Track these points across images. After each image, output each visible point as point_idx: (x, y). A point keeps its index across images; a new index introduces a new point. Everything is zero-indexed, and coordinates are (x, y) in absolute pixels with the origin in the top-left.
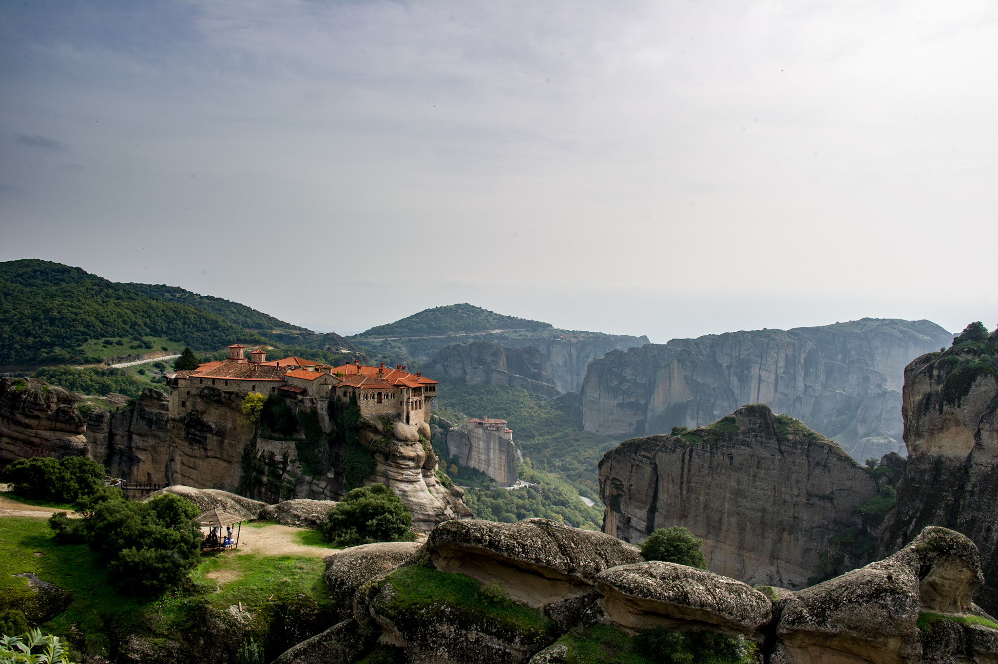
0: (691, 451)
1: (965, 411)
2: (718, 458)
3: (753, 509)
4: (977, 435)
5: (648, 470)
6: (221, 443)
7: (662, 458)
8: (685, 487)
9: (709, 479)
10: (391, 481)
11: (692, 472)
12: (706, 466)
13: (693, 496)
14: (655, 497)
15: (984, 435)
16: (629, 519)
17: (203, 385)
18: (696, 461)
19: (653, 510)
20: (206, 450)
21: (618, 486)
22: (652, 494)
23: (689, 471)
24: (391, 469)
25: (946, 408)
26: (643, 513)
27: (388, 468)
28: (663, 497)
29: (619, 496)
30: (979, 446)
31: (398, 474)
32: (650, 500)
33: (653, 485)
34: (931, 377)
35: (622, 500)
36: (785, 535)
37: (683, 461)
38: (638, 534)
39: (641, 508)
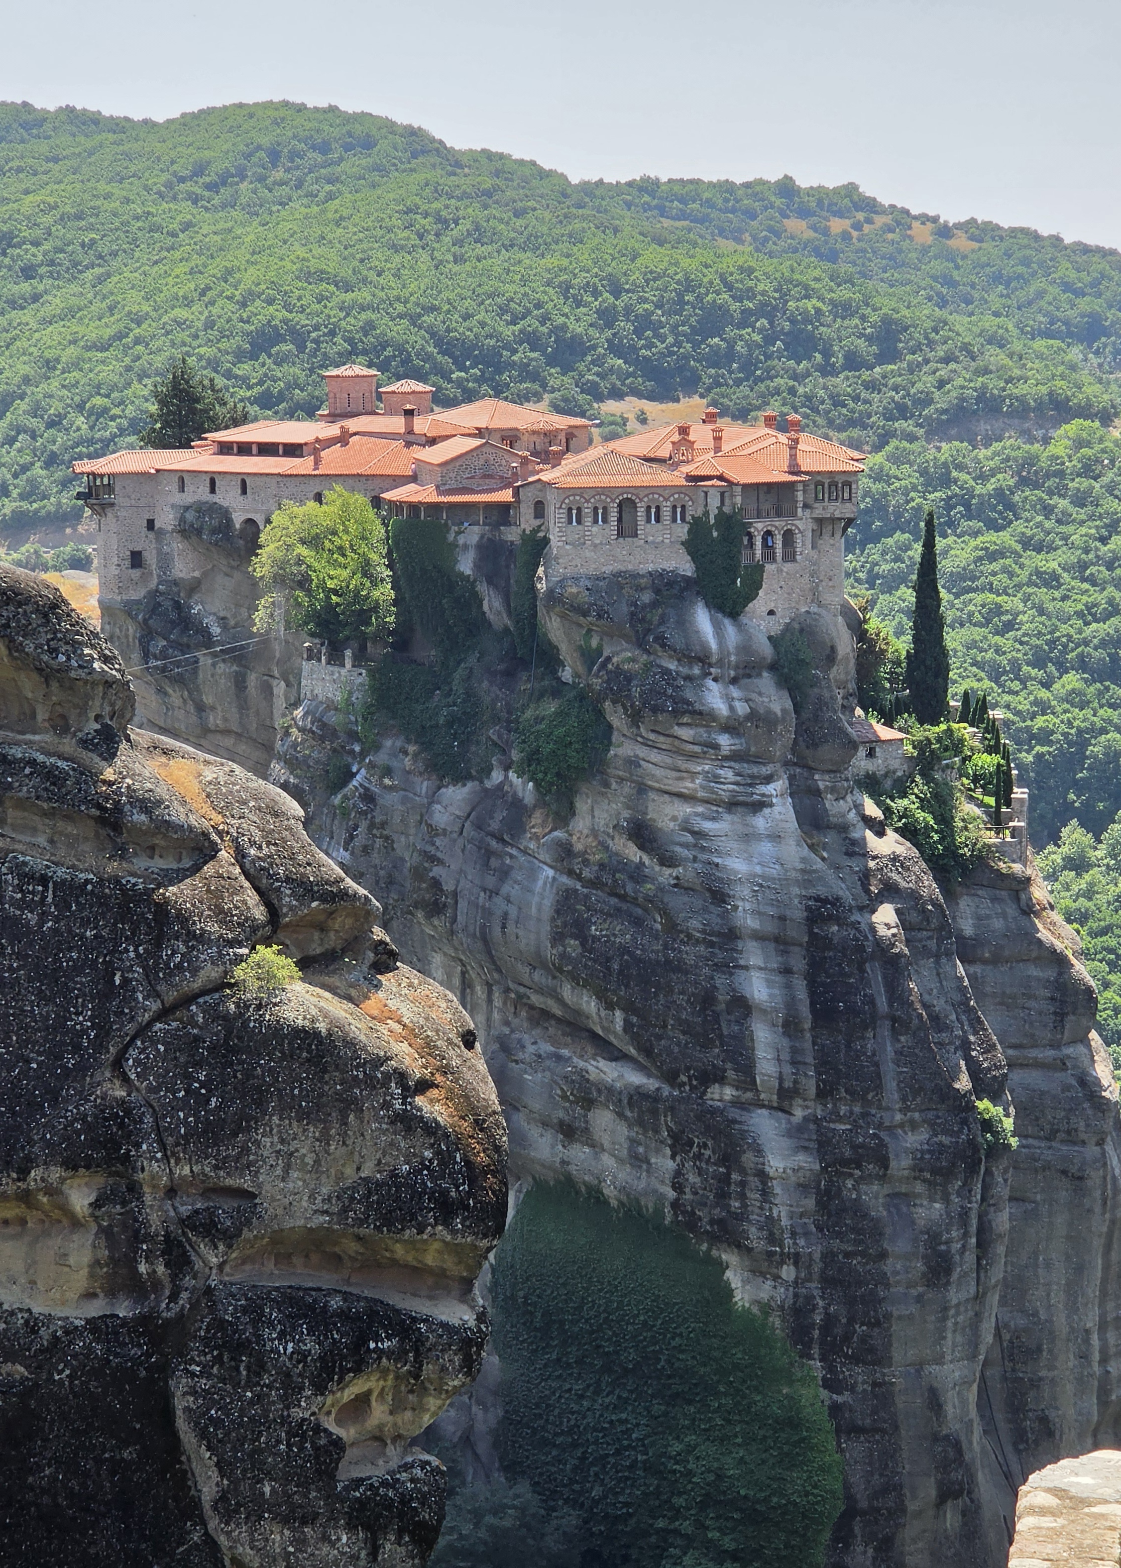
6: (240, 683)
10: (652, 795)
17: (189, 498)
20: (201, 708)
24: (654, 756)
27: (642, 752)
31: (678, 774)
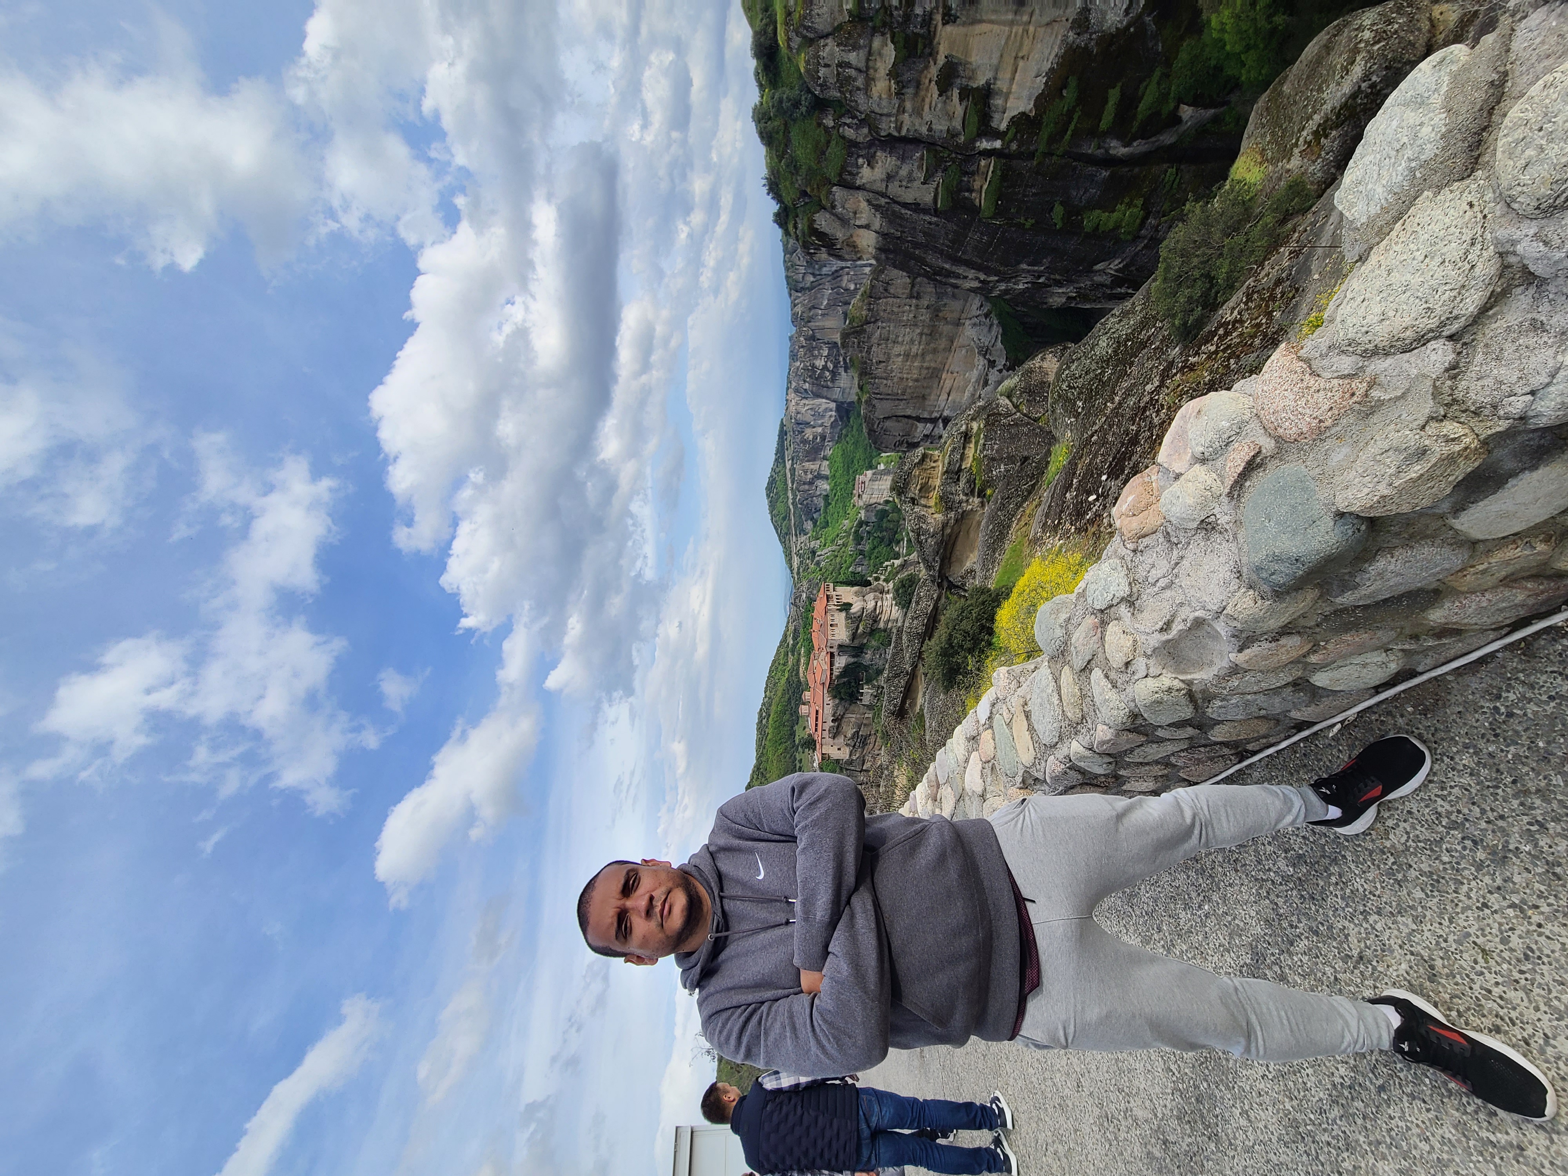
0: (875, 393)
1: (840, 234)
2: (879, 372)
3: (920, 343)
4: (859, 227)
5: (888, 424)
7: (879, 414)
8: (902, 397)
9: (896, 380)
11: (890, 392)
12: (885, 382)
13: (908, 390)
14: (909, 417)
15: (858, 223)
16: (924, 435)
18: (882, 389)
19: (919, 419)
21: (901, 443)
22: (906, 420)
23: (889, 395)
25: (838, 247)
26: (920, 426)
28: (909, 412)
29: (907, 442)
30: (867, 227)
32: (910, 421)
33: (900, 419)
34: (815, 253)
35: (910, 441)
36: (940, 314)
37: (881, 399)
38: (936, 429)
39: (917, 427)
